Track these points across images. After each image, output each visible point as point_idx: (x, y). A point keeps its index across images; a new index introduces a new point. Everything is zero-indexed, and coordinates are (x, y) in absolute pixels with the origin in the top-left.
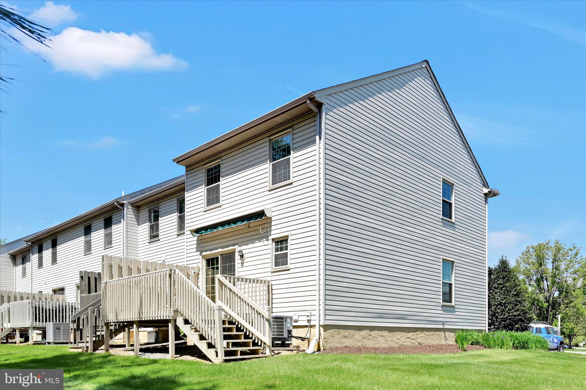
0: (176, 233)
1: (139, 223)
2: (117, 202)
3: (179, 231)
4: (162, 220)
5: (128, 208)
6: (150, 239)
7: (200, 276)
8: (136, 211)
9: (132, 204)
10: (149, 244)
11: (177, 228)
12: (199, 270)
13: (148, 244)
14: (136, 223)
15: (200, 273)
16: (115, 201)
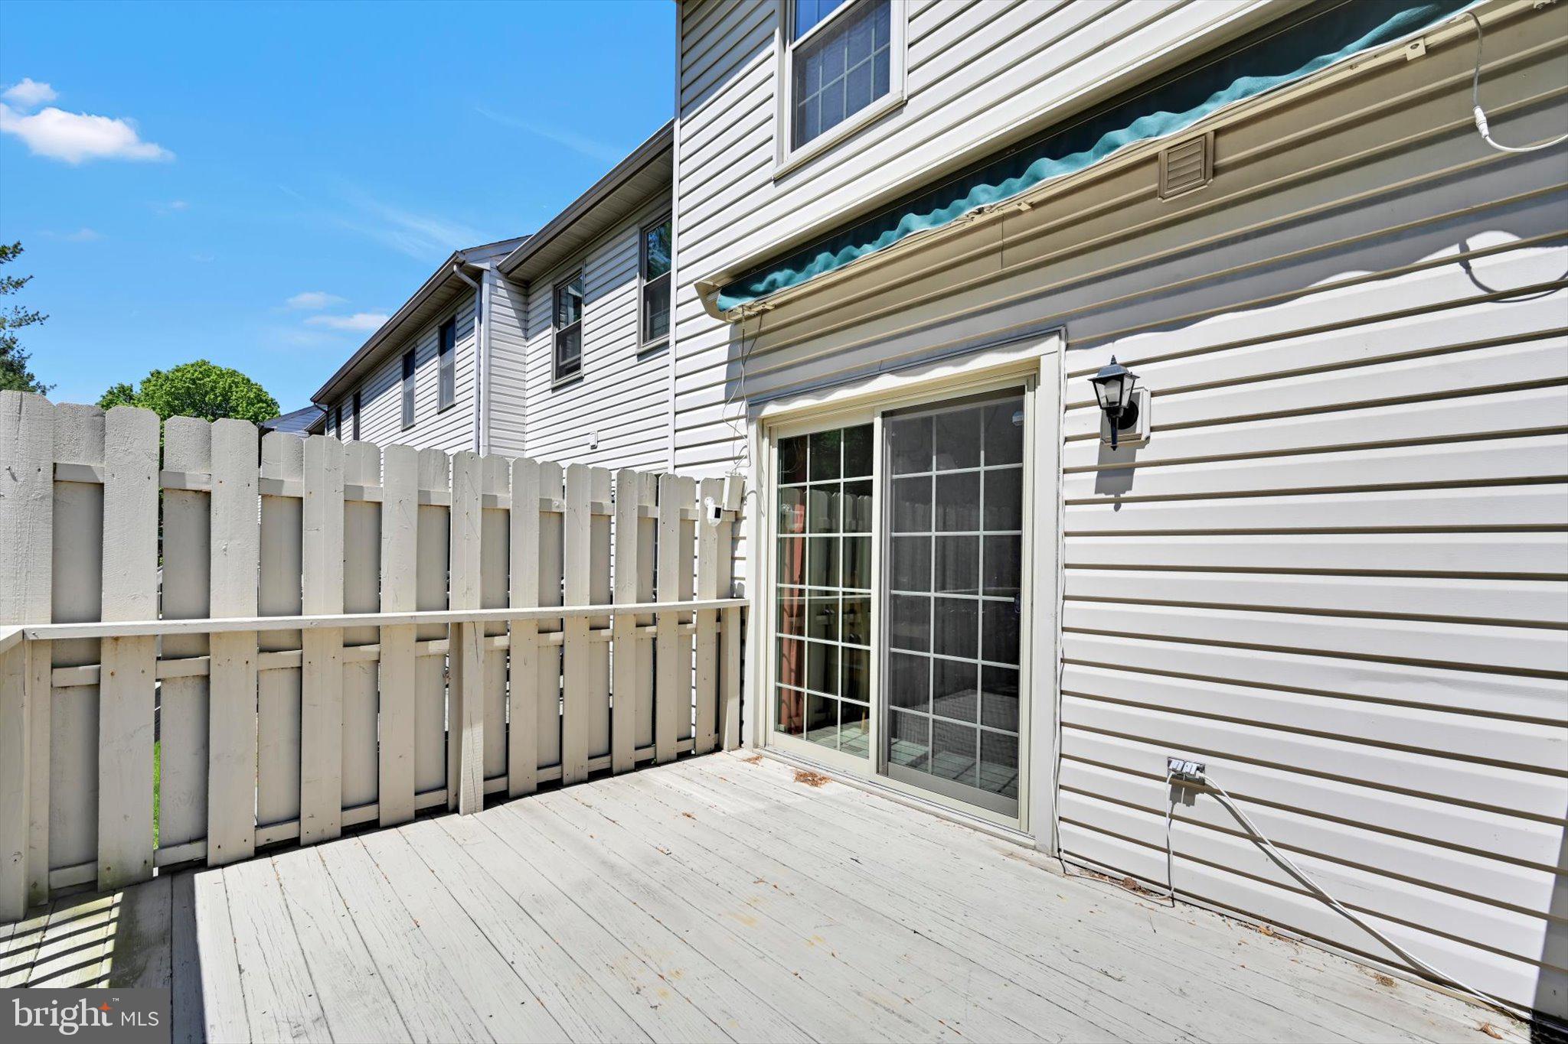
0: (634, 350)
1: (530, 333)
2: (461, 265)
3: (644, 341)
4: (592, 315)
5: (493, 286)
6: (556, 379)
7: (746, 529)
8: (521, 299)
9: (507, 274)
10: (553, 393)
11: (639, 330)
12: (743, 499)
13: (549, 394)
14: (520, 332)
15: (749, 510)
16: (454, 263)
